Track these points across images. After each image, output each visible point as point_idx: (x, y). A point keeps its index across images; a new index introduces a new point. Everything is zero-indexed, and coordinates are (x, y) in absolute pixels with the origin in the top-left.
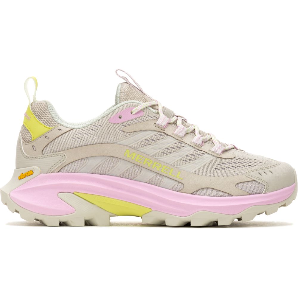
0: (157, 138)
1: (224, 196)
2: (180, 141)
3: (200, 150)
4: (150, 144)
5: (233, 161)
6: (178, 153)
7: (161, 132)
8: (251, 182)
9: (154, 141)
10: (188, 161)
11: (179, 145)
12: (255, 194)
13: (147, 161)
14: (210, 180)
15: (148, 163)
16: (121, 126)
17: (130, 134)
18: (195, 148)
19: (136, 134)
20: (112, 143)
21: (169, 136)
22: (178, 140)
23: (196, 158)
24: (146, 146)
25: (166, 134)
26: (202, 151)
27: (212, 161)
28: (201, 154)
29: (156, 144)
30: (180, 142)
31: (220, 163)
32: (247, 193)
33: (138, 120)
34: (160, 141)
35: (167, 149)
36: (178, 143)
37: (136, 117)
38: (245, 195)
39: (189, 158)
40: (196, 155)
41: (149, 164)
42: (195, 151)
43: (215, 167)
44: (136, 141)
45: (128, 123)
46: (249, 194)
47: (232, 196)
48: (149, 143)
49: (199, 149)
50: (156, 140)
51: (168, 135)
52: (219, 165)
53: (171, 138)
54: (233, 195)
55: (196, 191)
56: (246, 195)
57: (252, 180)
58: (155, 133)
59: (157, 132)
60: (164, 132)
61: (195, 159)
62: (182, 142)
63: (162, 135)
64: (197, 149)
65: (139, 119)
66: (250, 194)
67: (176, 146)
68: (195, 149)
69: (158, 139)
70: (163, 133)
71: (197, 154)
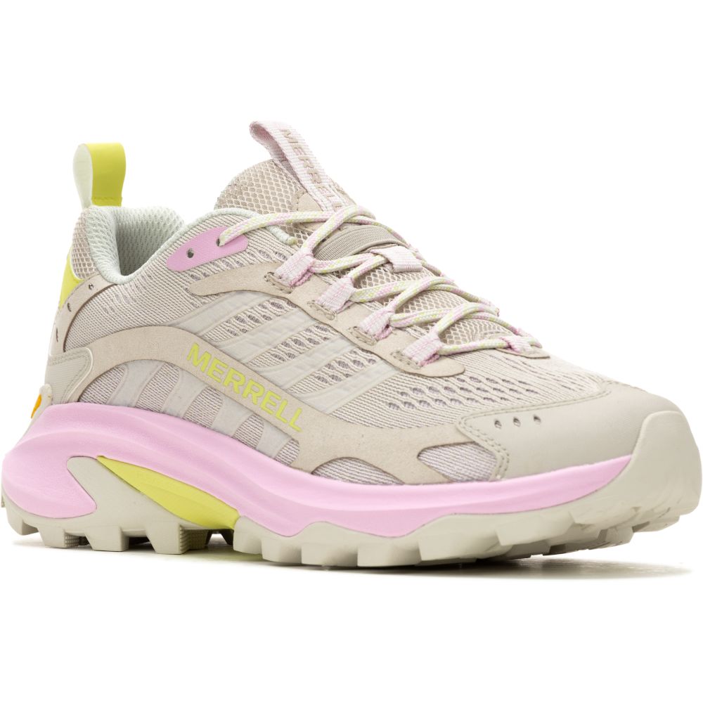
0: (263, 314)
1: (384, 484)
2: (322, 323)
3: (367, 351)
4: (244, 331)
5: (445, 384)
6: (309, 356)
7: (278, 297)
8: (464, 447)
9: (257, 321)
10: (329, 379)
11: (317, 334)
12: (467, 481)
13: (233, 378)
14: (363, 436)
15: (234, 382)
16: (190, 278)
17: (203, 301)
18: (354, 344)
19: (217, 301)
20: (169, 326)
21: (296, 310)
22: (315, 319)
23: (350, 372)
24: (238, 335)
25: (290, 303)
26: (372, 353)
27: (386, 382)
28: (366, 363)
29: (261, 331)
30: (321, 326)
31: (407, 390)
32: (442, 478)
33: (228, 264)
34: (270, 322)
35: (286, 345)
36: (314, 329)
37: (225, 255)
38: (437, 483)
39: (331, 372)
40: (351, 364)
41: (236, 384)
42: (351, 352)
43: (390, 400)
44: (216, 321)
45: (204, 270)
46: (446, 480)
47: (402, 483)
48: (242, 326)
49: (365, 348)
50: (262, 319)
51: (296, 306)
52: (402, 394)
53: (302, 314)
54: (404, 481)
55: (322, 465)
56: (440, 483)
57: (466, 440)
58: (263, 299)
59: (267, 298)
60: (288, 296)
61: (347, 376)
62: (326, 327)
63: (279, 307)
64: (359, 348)
65: (231, 261)
66: (451, 481)
67: (307, 337)
68: (351, 348)
69: (268, 315)
70: (284, 299)
71: (354, 362)
